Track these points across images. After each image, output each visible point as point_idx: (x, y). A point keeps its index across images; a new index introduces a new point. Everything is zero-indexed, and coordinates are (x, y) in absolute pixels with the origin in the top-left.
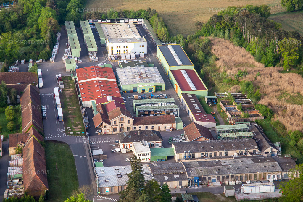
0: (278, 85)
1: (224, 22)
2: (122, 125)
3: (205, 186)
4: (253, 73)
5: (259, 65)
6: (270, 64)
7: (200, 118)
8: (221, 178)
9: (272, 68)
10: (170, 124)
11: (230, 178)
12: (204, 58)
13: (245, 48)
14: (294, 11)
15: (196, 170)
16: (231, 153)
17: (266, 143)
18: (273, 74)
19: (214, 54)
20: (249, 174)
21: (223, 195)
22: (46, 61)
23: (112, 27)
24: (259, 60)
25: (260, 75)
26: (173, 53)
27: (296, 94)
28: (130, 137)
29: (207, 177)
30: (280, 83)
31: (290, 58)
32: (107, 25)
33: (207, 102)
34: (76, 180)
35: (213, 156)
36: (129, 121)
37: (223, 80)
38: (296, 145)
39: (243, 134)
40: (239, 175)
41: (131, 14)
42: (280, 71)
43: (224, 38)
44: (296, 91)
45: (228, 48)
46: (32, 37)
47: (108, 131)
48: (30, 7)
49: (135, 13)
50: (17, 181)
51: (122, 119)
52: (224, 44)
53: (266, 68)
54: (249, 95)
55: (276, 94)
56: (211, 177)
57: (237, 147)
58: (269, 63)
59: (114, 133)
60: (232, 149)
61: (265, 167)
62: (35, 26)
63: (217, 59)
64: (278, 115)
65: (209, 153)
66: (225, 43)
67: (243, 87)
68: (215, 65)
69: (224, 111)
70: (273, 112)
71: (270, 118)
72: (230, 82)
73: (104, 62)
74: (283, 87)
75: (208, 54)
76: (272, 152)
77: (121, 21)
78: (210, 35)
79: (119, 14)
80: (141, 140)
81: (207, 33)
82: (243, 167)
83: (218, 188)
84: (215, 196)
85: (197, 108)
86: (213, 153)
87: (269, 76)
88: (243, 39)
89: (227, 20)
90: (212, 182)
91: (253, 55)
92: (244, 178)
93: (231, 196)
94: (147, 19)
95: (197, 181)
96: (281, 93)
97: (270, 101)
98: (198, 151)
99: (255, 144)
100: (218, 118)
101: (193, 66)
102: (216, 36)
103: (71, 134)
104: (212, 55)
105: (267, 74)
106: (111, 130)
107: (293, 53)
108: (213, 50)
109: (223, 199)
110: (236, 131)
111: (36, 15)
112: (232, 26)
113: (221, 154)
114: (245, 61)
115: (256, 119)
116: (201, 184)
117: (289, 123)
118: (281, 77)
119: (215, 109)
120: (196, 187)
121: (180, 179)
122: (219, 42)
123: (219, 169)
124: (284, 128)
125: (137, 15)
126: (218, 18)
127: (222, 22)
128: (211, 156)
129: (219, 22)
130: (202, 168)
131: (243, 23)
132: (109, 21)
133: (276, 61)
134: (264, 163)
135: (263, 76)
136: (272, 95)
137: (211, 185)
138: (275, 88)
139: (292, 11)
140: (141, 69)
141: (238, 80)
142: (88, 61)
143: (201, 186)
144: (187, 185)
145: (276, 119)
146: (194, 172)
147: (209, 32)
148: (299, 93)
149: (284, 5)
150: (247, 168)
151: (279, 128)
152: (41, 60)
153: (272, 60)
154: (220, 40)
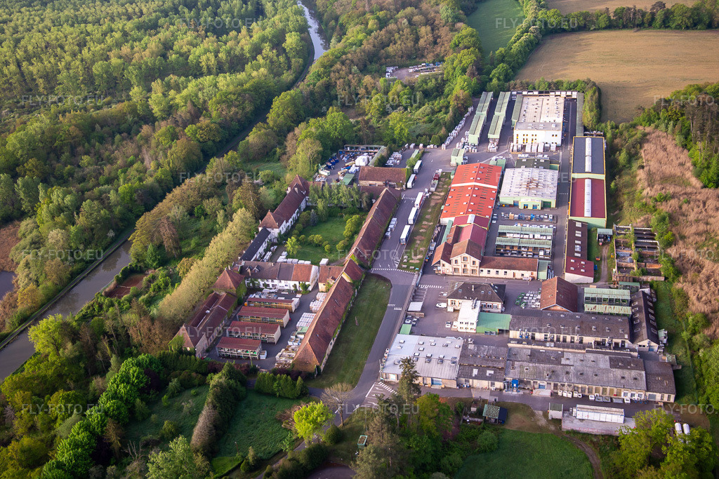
0: (707, 224)
1: (671, 110)
2: (465, 266)
3: (527, 392)
5: (695, 184)
6: (711, 184)
7: (572, 268)
8: (552, 385)
9: (711, 190)
10: (530, 272)
11: (566, 388)
12: (626, 161)
13: (689, 151)
15: (520, 366)
16: (587, 339)
17: (644, 331)
18: (708, 203)
19: (641, 158)
20: (594, 387)
21: (546, 415)
22: (438, 146)
23: (536, 103)
24: (698, 176)
25: (688, 201)
26: (588, 151)
28: (460, 292)
29: (532, 382)
30: (711, 220)
32: (533, 98)
33: (597, 238)
35: (562, 339)
36: (474, 262)
37: (636, 203)
38: (690, 340)
41: (565, 85)
43: (666, 132)
45: (665, 150)
46: (440, 111)
49: (570, 84)
51: (465, 259)
52: (663, 141)
53: (703, 190)
54: (660, 234)
55: (698, 238)
56: (539, 382)
57: (598, 332)
58: (710, 181)
60: (590, 334)
61: (623, 378)
63: (642, 167)
64: (685, 278)
65: (555, 335)
66: (665, 140)
67: (656, 220)
68: (635, 177)
70: (680, 272)
71: (673, 281)
72: (643, 208)
73: (501, 155)
74: (713, 227)
75: (633, 156)
76: (650, 346)
78: (650, 125)
79: (550, 84)
80: (473, 298)
81: (647, 122)
82: (589, 372)
83: (544, 399)
84: (533, 414)
85: (578, 248)
86: (561, 336)
87: (702, 205)
89: (676, 107)
90: (539, 389)
91: (694, 165)
92: (587, 391)
93: (557, 419)
94: (583, 91)
95: (515, 385)
97: (683, 251)
99: (628, 329)
100: (602, 267)
101: (605, 174)
102: (657, 127)
103: (404, 268)
104: (638, 158)
105: (699, 201)
106: (451, 270)
108: (642, 151)
109: (543, 422)
113: (572, 338)
114: (679, 174)
115: (653, 280)
117: (695, 296)
119: (605, 251)
120: (515, 393)
121: (492, 379)
123: (553, 372)
124: (686, 302)
125: (573, 87)
127: (669, 109)
128: (558, 340)
130: (531, 365)
134: (625, 371)
135: (692, 204)
136: (691, 239)
137: (536, 393)
138: (702, 227)
141: (654, 207)
142: (485, 151)
143: (521, 392)
144: (502, 387)
145: (679, 286)
146: (516, 370)
147: (650, 121)
150: (596, 375)
152: (432, 146)
153: (715, 178)
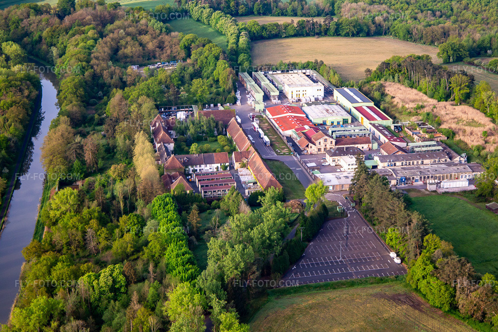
1: (392, 69)
2: (325, 145)
3: (410, 184)
4: (429, 106)
5: (433, 101)
6: (443, 100)
7: (392, 140)
8: (423, 178)
9: (444, 102)
10: (367, 145)
11: (430, 178)
12: (380, 97)
13: (416, 88)
14: (449, 63)
15: (401, 172)
16: (426, 161)
17: (455, 154)
18: (447, 107)
19: (389, 94)
20: (445, 175)
21: (426, 190)
22: (233, 104)
23: (284, 77)
24: (432, 97)
25: (435, 107)
26: (352, 94)
27: (471, 120)
28: (337, 152)
29: (411, 178)
30: (455, 113)
31: (462, 92)
32: (279, 75)
33: (393, 129)
34: (301, 184)
35: (411, 164)
36: (331, 142)
37: (404, 113)
38: (479, 155)
39: (434, 148)
40: (438, 175)
41: (300, 66)
42: (452, 105)
43: (394, 82)
44: (470, 118)
45: (401, 89)
47: (314, 151)
48: (204, 61)
49: (304, 64)
50: (252, 184)
51: (326, 140)
52: (396, 86)
53: (439, 103)
54: (430, 122)
55: (453, 121)
56: (415, 177)
57: (430, 157)
58: (441, 99)
59: (319, 153)
60: (426, 158)
61: (458, 169)
62: (211, 78)
63: (393, 97)
64: (459, 135)
65: (408, 162)
67: (424, 117)
68: (392, 103)
69: (410, 135)
70: (454, 134)
71: (453, 138)
72: (410, 114)
74: (458, 115)
75: (383, 95)
76: (460, 161)
77: (290, 72)
78: (380, 80)
79: (288, 65)
80: (347, 154)
81: (377, 78)
82: (440, 169)
83: (421, 186)
84: (420, 191)
85: (387, 133)
86: (411, 162)
87: (444, 108)
88: (412, 81)
89: (395, 66)
90: (415, 182)
91: (425, 93)
92: (441, 178)
93: (434, 191)
94: (315, 69)
95: (404, 180)
96: (458, 120)
97: (449, 126)
98: (398, 160)
99: (446, 154)
100: (407, 139)
101: (373, 103)
102: (386, 80)
103: (282, 155)
104: (387, 95)
105: (441, 107)
106: (316, 150)
107: (463, 89)
108: (387, 91)
109: (427, 192)
110: (427, 146)
111: (211, 68)
112: (400, 71)
113: (418, 162)
114: (419, 99)
115: (440, 139)
116: (407, 184)
117: (470, 141)
118: (455, 109)
119: (402, 135)
120: (403, 186)
122: (390, 85)
123: (421, 172)
124: (466, 144)
125: (306, 66)
126: (386, 65)
127: (390, 68)
128: (409, 164)
129: (387, 68)
130: (406, 171)
131: (413, 67)
132: (280, 72)
133: (447, 97)
134: (457, 167)
135: (438, 109)
136: (450, 121)
137: (415, 184)
138: (452, 116)
139: (447, 63)
140: (326, 106)
141: (417, 112)
142: (271, 104)
143: (406, 185)
144: (396, 184)
145: (458, 139)
146: (400, 174)
147: (379, 77)
148: (473, 119)
149: (440, 57)
150: (443, 170)
151: (462, 145)
152: (228, 104)
153: (444, 96)
154: (390, 83)
